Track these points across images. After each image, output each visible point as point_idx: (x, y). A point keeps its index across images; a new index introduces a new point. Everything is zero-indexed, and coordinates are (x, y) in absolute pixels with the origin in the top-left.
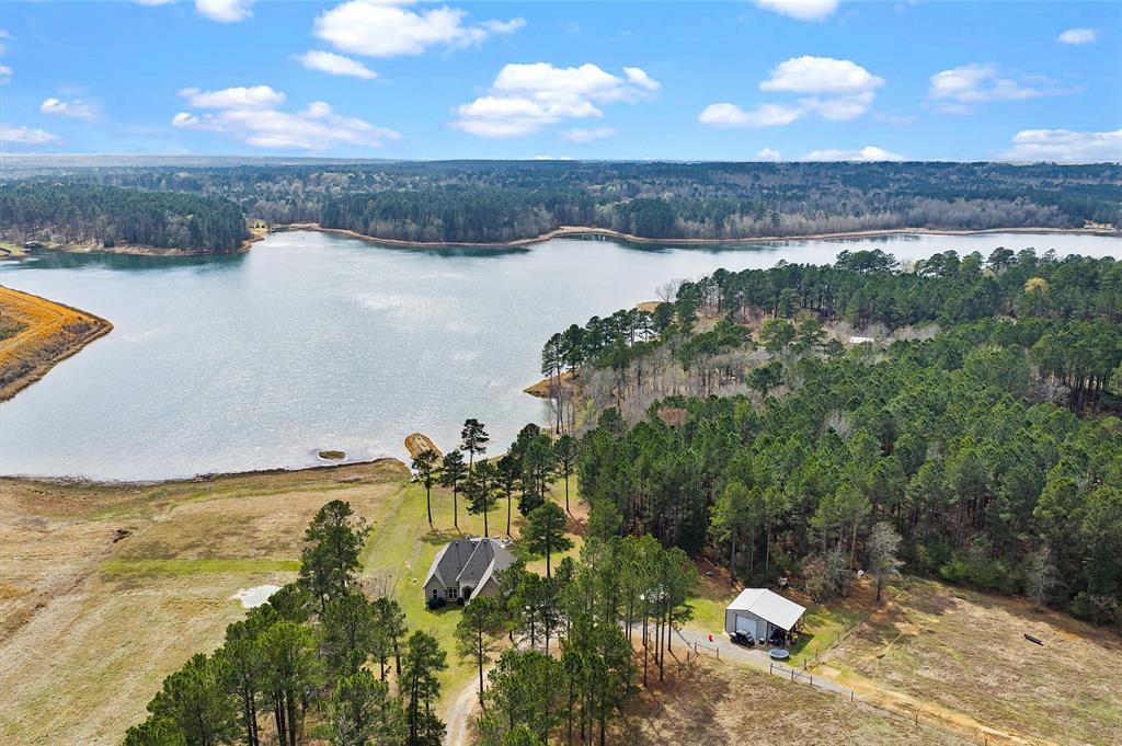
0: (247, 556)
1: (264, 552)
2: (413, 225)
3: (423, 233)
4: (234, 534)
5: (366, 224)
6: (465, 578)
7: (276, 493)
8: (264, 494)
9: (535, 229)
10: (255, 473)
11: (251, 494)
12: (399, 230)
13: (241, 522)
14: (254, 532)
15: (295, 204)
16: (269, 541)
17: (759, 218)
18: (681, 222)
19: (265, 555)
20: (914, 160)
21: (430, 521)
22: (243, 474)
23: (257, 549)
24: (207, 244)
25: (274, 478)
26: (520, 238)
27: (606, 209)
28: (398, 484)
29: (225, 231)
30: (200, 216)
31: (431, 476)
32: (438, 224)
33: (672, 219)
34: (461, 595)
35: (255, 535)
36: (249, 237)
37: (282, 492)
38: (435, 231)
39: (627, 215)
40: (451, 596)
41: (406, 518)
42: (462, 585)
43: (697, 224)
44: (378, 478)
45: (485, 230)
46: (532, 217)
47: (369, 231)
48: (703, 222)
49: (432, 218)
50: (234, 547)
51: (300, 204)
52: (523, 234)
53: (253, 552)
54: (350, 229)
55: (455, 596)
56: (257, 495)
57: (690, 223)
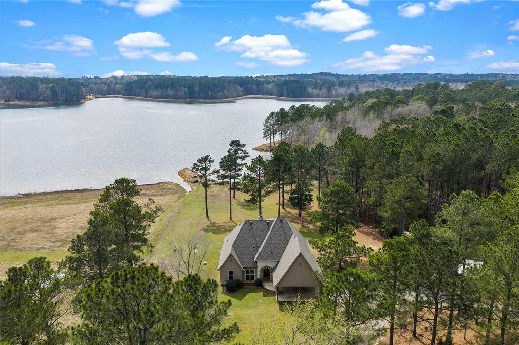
0: (42, 248)
1: (59, 244)
2: (172, 91)
3: (177, 95)
4: (36, 231)
5: (147, 92)
6: (262, 257)
7: (79, 203)
8: (70, 204)
9: (235, 94)
10: (66, 191)
11: (59, 204)
12: (164, 94)
13: (44, 223)
14: (54, 229)
15: (110, 85)
16: (65, 235)
17: (349, 87)
18: (310, 90)
19: (60, 246)
20: (408, 73)
21: (208, 217)
22: (56, 192)
23: (54, 242)
24: (61, 99)
25: (79, 194)
26: (228, 98)
27: (270, 86)
28: (177, 196)
29: (70, 92)
30: (57, 84)
31: (208, 178)
32: (185, 91)
33: (305, 88)
34: (259, 275)
35: (54, 231)
36: (85, 98)
37: (84, 202)
38: (183, 94)
39: (282, 88)
40: (248, 277)
41: (186, 216)
42: (261, 265)
43: (318, 91)
44: (160, 192)
45: (210, 92)
46: (233, 88)
47: (149, 95)
48: (321, 89)
49: (181, 88)
50: (33, 240)
51: (112, 86)
52: (229, 96)
53: (48, 244)
54: (139, 96)
55: (253, 277)
56: (63, 204)
57: (314, 90)
